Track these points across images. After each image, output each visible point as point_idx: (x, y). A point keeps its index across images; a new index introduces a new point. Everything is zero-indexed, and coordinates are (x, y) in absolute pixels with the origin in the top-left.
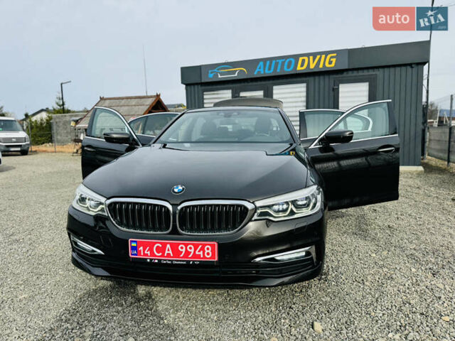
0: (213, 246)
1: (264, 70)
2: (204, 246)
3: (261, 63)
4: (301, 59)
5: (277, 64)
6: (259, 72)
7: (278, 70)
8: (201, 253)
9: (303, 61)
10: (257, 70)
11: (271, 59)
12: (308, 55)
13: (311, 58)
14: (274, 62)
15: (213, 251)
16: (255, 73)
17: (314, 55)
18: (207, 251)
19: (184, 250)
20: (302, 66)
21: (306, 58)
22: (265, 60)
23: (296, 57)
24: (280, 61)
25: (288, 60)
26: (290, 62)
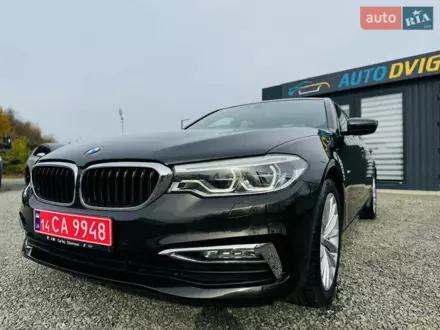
0: (106, 223)
1: (350, 81)
2: (98, 222)
3: (346, 76)
4: (393, 67)
5: (364, 75)
6: (344, 85)
7: (366, 81)
8: (94, 233)
9: (397, 68)
10: (342, 82)
11: (357, 70)
12: (403, 61)
13: (407, 63)
14: (361, 73)
15: (107, 231)
16: (340, 86)
17: (411, 60)
18: (100, 231)
19: (77, 227)
20: (396, 72)
21: (401, 65)
22: (350, 72)
23: (388, 65)
24: (369, 71)
25: (378, 69)
26: (381, 71)
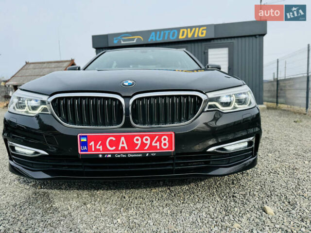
0: (170, 136)
1: (156, 38)
2: (161, 136)
3: (153, 34)
4: (181, 31)
5: (164, 34)
6: (152, 40)
7: (166, 38)
8: (158, 144)
9: (183, 32)
10: (151, 38)
11: (160, 30)
12: (187, 28)
13: (189, 30)
14: (162, 33)
15: (170, 142)
16: (149, 40)
17: (191, 28)
18: (163, 142)
19: (139, 142)
20: (183, 35)
21: (185, 30)
22: (156, 31)
23: (178, 29)
24: (167, 32)
25: (173, 31)
26: (174, 33)
